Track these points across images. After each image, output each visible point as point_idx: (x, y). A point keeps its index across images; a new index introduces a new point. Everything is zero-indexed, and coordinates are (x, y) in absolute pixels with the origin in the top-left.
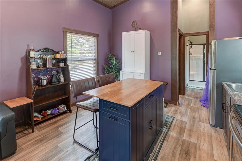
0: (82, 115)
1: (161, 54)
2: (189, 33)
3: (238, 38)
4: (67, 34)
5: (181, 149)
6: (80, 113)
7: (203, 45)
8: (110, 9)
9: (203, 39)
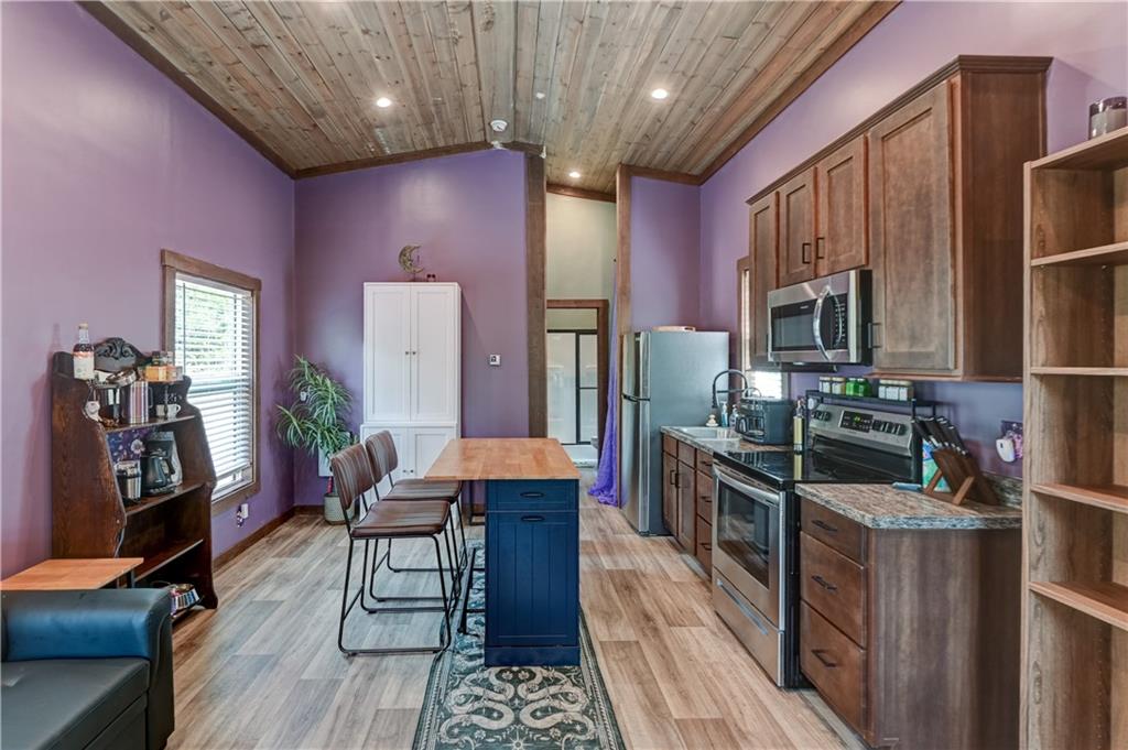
0: (276, 602)
1: (498, 362)
2: (558, 301)
3: (683, 329)
4: (174, 277)
5: (614, 585)
6: (256, 599)
7: (574, 334)
8: (292, 177)
9: (589, 318)
